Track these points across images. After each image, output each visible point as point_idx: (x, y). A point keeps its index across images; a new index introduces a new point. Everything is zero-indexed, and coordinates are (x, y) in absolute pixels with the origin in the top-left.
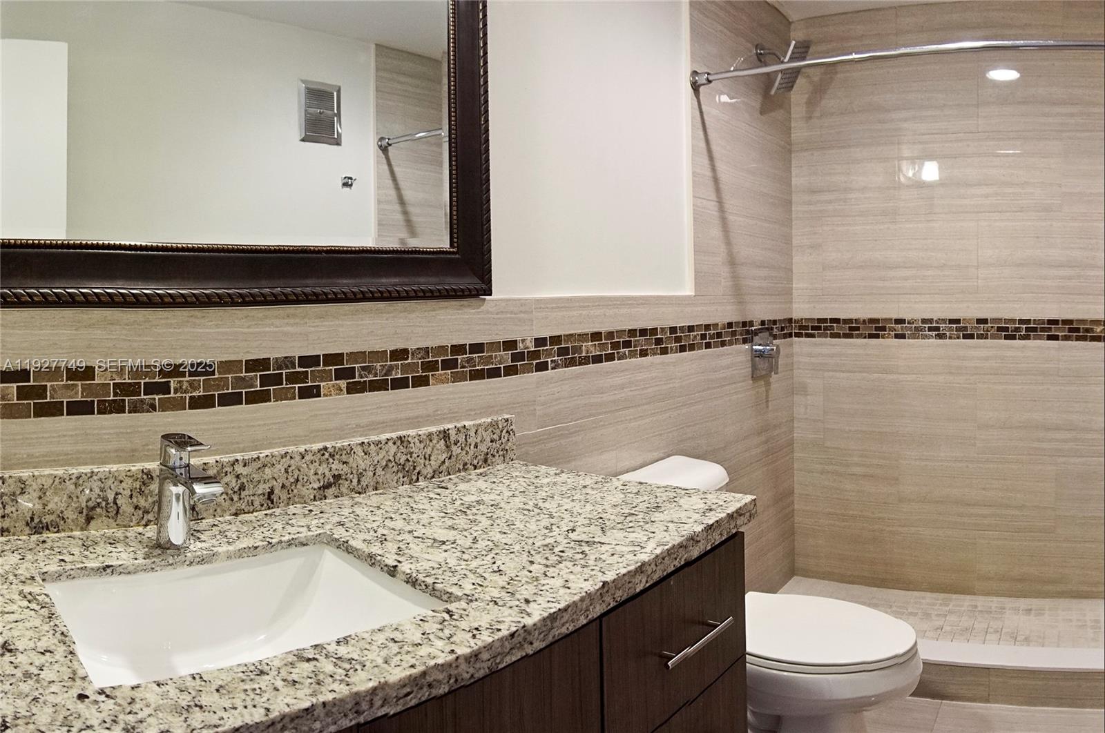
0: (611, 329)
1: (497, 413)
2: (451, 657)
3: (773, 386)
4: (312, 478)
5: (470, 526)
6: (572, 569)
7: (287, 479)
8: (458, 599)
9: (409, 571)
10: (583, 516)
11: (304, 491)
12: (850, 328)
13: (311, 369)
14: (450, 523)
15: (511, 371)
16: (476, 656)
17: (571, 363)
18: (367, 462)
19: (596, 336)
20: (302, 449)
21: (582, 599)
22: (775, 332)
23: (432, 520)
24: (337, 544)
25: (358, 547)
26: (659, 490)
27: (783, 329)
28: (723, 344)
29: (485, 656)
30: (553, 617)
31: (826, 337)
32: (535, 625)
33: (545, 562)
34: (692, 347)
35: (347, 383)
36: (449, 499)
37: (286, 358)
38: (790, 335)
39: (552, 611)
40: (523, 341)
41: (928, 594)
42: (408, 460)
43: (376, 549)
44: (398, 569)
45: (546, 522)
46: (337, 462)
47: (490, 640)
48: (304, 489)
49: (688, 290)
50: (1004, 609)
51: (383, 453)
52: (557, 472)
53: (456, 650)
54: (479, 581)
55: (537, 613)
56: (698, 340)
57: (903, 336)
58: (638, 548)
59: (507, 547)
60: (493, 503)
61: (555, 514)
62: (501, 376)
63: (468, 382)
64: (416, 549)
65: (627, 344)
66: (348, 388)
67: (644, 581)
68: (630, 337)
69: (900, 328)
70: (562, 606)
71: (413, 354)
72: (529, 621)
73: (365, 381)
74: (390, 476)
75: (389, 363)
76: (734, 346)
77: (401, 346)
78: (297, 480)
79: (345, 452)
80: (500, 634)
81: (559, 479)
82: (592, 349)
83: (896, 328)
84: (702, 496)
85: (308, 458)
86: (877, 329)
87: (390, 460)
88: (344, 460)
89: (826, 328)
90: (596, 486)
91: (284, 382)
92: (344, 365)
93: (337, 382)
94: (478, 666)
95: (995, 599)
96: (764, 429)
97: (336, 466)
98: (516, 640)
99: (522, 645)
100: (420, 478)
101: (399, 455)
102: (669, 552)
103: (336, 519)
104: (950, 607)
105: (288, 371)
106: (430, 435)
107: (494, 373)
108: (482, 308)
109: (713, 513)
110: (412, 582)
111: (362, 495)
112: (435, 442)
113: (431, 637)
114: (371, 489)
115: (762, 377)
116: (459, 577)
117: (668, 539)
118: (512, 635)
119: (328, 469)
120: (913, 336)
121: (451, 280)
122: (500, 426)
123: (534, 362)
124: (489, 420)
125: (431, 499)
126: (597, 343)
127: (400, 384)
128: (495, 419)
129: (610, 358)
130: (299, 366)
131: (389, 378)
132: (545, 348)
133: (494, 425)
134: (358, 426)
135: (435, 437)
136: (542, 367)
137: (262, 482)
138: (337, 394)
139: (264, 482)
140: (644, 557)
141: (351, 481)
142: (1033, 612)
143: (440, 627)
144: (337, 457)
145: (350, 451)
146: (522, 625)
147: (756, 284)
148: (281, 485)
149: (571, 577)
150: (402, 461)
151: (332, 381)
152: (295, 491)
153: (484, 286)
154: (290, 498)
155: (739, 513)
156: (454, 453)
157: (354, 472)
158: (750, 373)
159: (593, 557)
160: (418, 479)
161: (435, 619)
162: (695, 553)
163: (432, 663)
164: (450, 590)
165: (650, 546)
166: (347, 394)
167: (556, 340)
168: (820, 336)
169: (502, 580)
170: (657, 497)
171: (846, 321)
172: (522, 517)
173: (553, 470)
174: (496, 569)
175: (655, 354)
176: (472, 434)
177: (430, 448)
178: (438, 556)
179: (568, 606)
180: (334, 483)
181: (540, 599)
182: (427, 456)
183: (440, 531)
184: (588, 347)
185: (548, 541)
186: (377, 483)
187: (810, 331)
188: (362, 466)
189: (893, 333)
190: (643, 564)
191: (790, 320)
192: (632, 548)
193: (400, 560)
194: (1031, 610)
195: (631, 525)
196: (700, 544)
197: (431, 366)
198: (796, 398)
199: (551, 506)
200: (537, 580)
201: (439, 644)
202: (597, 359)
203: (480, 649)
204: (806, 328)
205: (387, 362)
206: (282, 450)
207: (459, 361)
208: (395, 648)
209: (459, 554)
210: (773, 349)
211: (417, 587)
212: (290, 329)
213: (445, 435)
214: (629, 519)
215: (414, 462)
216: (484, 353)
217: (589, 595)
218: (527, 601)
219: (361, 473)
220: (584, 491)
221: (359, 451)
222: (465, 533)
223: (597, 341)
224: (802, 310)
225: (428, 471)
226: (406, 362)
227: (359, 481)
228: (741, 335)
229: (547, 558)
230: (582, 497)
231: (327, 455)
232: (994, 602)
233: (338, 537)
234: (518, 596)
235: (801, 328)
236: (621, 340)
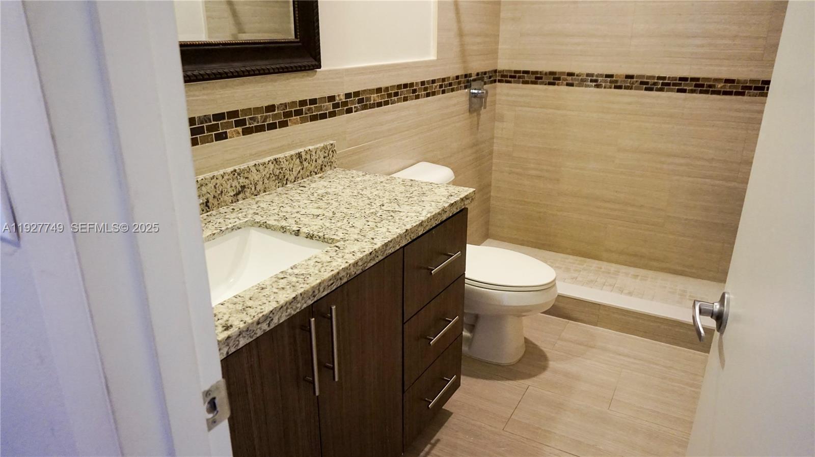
0: (387, 85)
1: (326, 140)
2: (347, 265)
3: (482, 116)
4: (230, 189)
5: (328, 206)
6: (389, 223)
7: (216, 192)
8: (339, 241)
9: (308, 232)
10: (386, 198)
11: (226, 198)
12: (536, 78)
13: (221, 122)
14: (316, 205)
15: (333, 114)
16: (357, 263)
17: (365, 107)
18: (259, 176)
19: (379, 90)
20: (221, 172)
21: (397, 237)
22: (486, 80)
23: (306, 205)
24: (259, 225)
25: (274, 224)
26: (423, 184)
27: (490, 77)
28: (453, 90)
29: (360, 263)
30: (386, 245)
31: (519, 83)
32: (379, 248)
33: (374, 221)
34: (434, 94)
35: (243, 129)
36: (309, 193)
37: (205, 116)
38: (495, 81)
39: (386, 242)
40: (339, 96)
41: (571, 257)
42: (280, 173)
43: (284, 223)
44: (301, 231)
45: (368, 201)
46: (242, 178)
47: (362, 256)
48: (226, 197)
49: (432, 56)
50: (619, 272)
51: (267, 170)
52: (364, 174)
53: (349, 262)
54: (344, 232)
55: (379, 243)
56: (438, 89)
57: (571, 85)
58: (418, 214)
59: (352, 215)
60: (334, 193)
61: (371, 197)
62: (327, 118)
63: (309, 123)
64: (305, 220)
65: (396, 94)
66: (243, 132)
67: (422, 230)
68: (397, 90)
69: (570, 79)
70: (390, 239)
71: (278, 108)
72: (376, 247)
73: (252, 127)
74: (272, 184)
75: (265, 114)
76: (459, 91)
77: (271, 103)
78: (222, 192)
79: (246, 171)
80: (365, 254)
81: (365, 178)
82: (377, 98)
83: (568, 79)
84: (446, 188)
85: (226, 177)
86: (554, 79)
87: (271, 174)
88: (246, 176)
89: (519, 77)
90: (387, 182)
91: (206, 132)
92: (239, 117)
93: (237, 128)
94: (357, 268)
95: (614, 265)
96: (475, 145)
97: (242, 180)
98: (373, 255)
99: (374, 258)
100: (288, 182)
101: (275, 169)
102: (434, 217)
103: (251, 212)
104: (585, 266)
105: (208, 124)
106: (292, 156)
107: (323, 116)
108: (315, 76)
109: (452, 197)
110: (310, 237)
111: (258, 196)
112: (294, 160)
113: (335, 258)
114: (262, 192)
115: (475, 111)
116: (334, 231)
117: (432, 210)
118: (371, 253)
119: (238, 183)
120: (580, 85)
121: (298, 60)
122: (329, 149)
123: (345, 108)
124: (322, 145)
125: (300, 193)
126: (379, 94)
127: (272, 127)
128: (326, 144)
129: (387, 103)
130: (214, 121)
131: (266, 123)
132: (351, 99)
133: (325, 148)
134: (251, 155)
135: (294, 158)
136: (349, 111)
137: (201, 196)
138: (238, 136)
139: (203, 196)
140: (423, 218)
141: (251, 189)
142: (639, 278)
143: (336, 253)
144: (242, 175)
145: (249, 170)
146: (374, 249)
147: (475, 48)
148: (213, 196)
149: (389, 227)
150: (277, 173)
151: (233, 128)
152: (221, 199)
153: (317, 63)
154: (219, 204)
155: (466, 198)
156: (305, 166)
157: (252, 183)
158: (468, 108)
159: (398, 218)
160: (287, 183)
161: (333, 250)
162: (444, 217)
163: (341, 268)
164: (333, 237)
165: (424, 213)
166: (243, 135)
167: (357, 94)
168: (515, 82)
169: (357, 231)
170: (422, 188)
171: (534, 73)
172: (355, 200)
173: (361, 173)
174: (351, 226)
175: (412, 99)
176: (314, 154)
177: (292, 164)
178: (319, 222)
179: (392, 240)
180: (242, 191)
181: (378, 237)
182: (291, 169)
183: (313, 210)
184: (375, 98)
185: (372, 211)
186: (265, 188)
187: (508, 79)
188: (256, 178)
189: (565, 83)
190: (422, 222)
191: (495, 71)
192: (416, 214)
193: (300, 226)
194: (638, 276)
195: (412, 202)
196: (447, 213)
197: (288, 115)
198: (497, 124)
199: (366, 192)
200: (373, 229)
201: (340, 260)
202: (379, 105)
203: (358, 260)
204: (506, 76)
205: (264, 113)
206: (210, 175)
207: (304, 110)
208: (320, 265)
209: (330, 220)
210: (484, 93)
211: (313, 238)
212: (205, 97)
213: (299, 155)
214: (411, 199)
215: (284, 173)
216: (317, 104)
217: (400, 235)
218: (373, 239)
219: (256, 183)
220: (382, 184)
221: (253, 169)
222: (327, 210)
223: (380, 93)
224: (504, 64)
225: (292, 178)
226: (274, 113)
227: (255, 188)
228: (464, 83)
229: (374, 219)
230: (382, 188)
231: (236, 174)
232: (613, 267)
233: (259, 221)
234: (367, 237)
235: (503, 76)
236: (393, 92)
